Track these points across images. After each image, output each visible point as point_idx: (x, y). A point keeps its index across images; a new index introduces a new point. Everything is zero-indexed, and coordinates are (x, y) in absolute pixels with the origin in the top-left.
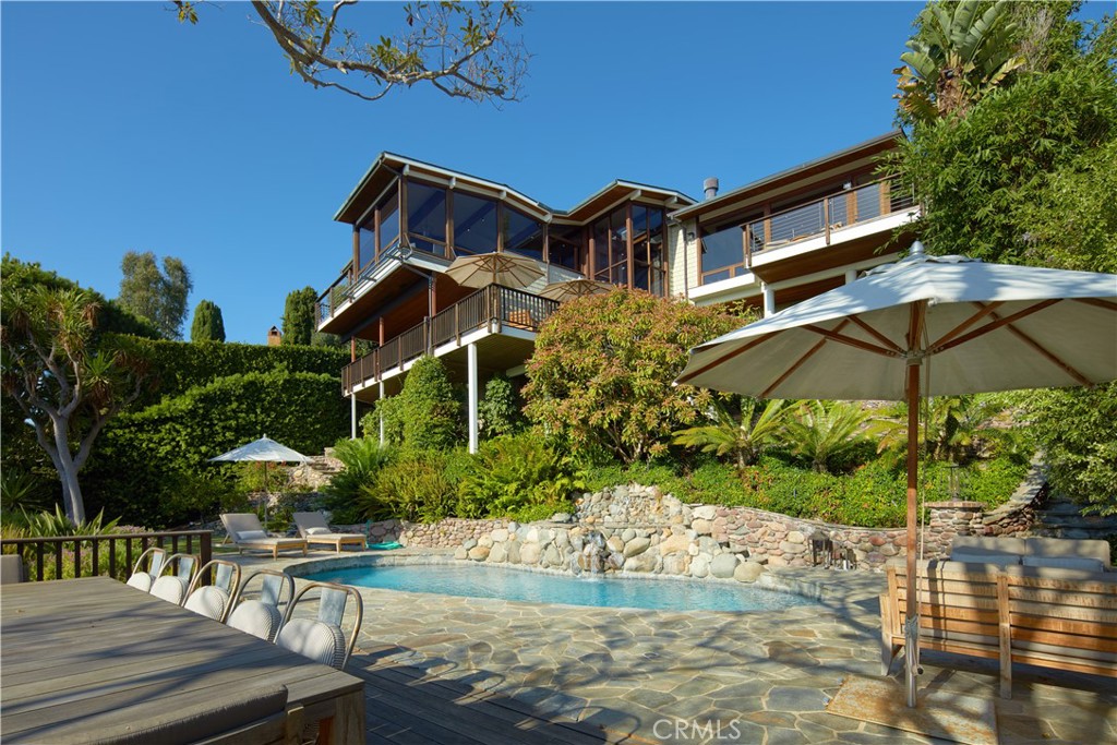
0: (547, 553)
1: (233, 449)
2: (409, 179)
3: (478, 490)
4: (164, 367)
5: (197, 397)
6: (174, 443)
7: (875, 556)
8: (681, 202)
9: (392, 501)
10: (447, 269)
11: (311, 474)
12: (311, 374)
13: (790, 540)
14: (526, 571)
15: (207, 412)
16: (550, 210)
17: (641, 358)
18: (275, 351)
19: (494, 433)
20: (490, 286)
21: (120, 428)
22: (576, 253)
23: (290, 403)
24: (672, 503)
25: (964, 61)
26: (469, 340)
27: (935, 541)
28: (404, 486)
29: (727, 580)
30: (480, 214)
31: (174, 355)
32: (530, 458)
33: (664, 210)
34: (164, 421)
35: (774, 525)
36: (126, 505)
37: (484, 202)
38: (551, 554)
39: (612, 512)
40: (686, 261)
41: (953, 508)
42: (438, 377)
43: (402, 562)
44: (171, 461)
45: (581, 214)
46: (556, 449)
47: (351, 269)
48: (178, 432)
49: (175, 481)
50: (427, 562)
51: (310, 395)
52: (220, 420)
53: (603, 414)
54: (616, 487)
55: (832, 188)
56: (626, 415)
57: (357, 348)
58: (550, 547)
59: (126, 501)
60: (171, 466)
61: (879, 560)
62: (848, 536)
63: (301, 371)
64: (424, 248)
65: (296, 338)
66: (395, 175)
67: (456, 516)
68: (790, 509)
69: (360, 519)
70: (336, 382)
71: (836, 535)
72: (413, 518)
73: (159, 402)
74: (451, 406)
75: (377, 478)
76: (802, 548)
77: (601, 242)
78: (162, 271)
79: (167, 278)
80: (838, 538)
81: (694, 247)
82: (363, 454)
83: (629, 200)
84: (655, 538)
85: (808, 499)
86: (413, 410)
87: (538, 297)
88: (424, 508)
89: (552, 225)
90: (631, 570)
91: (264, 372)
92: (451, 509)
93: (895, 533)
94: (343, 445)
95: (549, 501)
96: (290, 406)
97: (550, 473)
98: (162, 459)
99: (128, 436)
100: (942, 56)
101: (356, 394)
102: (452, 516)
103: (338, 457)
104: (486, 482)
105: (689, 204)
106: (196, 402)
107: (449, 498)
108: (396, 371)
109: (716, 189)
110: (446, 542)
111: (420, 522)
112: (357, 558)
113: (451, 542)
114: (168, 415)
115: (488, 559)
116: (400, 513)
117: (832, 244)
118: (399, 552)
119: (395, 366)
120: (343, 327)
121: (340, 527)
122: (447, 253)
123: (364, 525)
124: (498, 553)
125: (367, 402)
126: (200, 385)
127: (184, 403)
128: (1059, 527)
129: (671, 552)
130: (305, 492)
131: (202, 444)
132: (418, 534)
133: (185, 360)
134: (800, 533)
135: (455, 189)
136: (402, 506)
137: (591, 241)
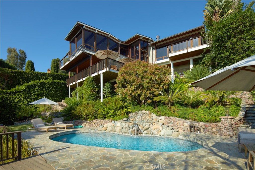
0: (123, 129)
1: (37, 100)
2: (85, 30)
3: (104, 112)
4: (17, 78)
5: (27, 86)
6: (20, 98)
7: (206, 130)
8: (152, 41)
9: (80, 115)
10: (95, 54)
11: (58, 107)
12: (58, 81)
13: (184, 125)
14: (117, 134)
15: (30, 90)
16: (120, 41)
17: (146, 78)
18: (49, 74)
19: (107, 97)
20: (107, 58)
21: (4, 94)
22: (126, 52)
23: (53, 88)
24: (154, 116)
25: (219, 9)
26: (101, 72)
27: (222, 126)
28: (83, 111)
29: (170, 137)
30: (103, 40)
31: (20, 74)
32: (117, 103)
33: (148, 42)
34: (17, 92)
35: (180, 122)
36: (6, 115)
37: (104, 37)
38: (124, 130)
39: (138, 118)
40: (153, 55)
41: (228, 118)
42: (92, 82)
43: (83, 132)
44: (19, 103)
45: (128, 42)
46: (123, 101)
47: (69, 53)
48: (21, 95)
49: (20, 109)
50: (90, 131)
51: (58, 86)
52: (33, 92)
53: (136, 92)
54: (139, 111)
55: (187, 39)
56: (142, 93)
57: (71, 74)
58: (124, 128)
59: (6, 114)
60: (19, 105)
61: (207, 131)
62: (199, 125)
63: (56, 80)
64: (89, 48)
65: (54, 71)
66: (81, 28)
67: (98, 119)
68: (184, 117)
69: (72, 119)
70: (65, 83)
71: (196, 124)
72: (86, 119)
73: (15, 87)
74: (96, 89)
75: (76, 108)
76: (187, 128)
77: (133, 50)
78: (19, 53)
79: (20, 55)
80: (196, 125)
81: (154, 52)
82: (72, 102)
83: (140, 39)
84: (151, 125)
85: (188, 115)
86: (86, 90)
87: (119, 62)
88: (89, 117)
89: (121, 44)
90: (145, 134)
91: (45, 80)
92: (96, 117)
93: (212, 124)
94: (67, 99)
95: (122, 115)
96: (53, 89)
97: (122, 108)
98: (16, 103)
99: (6, 96)
100: (214, 8)
101: (71, 86)
102: (96, 119)
103: (66, 103)
104: (106, 109)
105: (153, 41)
106: (26, 87)
107: (96, 114)
108: (81, 80)
109: (159, 38)
110: (95, 126)
111: (88, 120)
112: (71, 131)
113: (96, 126)
114: (18, 91)
115: (106, 131)
116: (82, 118)
117: (188, 52)
118: (82, 129)
119: (81, 79)
120: (67, 68)
121: (66, 122)
122: (95, 50)
123: (73, 121)
124: (109, 129)
125: (73, 88)
126: (27, 83)
127: (23, 88)
128: (251, 123)
129: (155, 129)
130: (56, 112)
131: (28, 99)
132: (87, 123)
133: (23, 76)
134: (187, 124)
135: (97, 33)
136: (83, 116)
137: (130, 49)
